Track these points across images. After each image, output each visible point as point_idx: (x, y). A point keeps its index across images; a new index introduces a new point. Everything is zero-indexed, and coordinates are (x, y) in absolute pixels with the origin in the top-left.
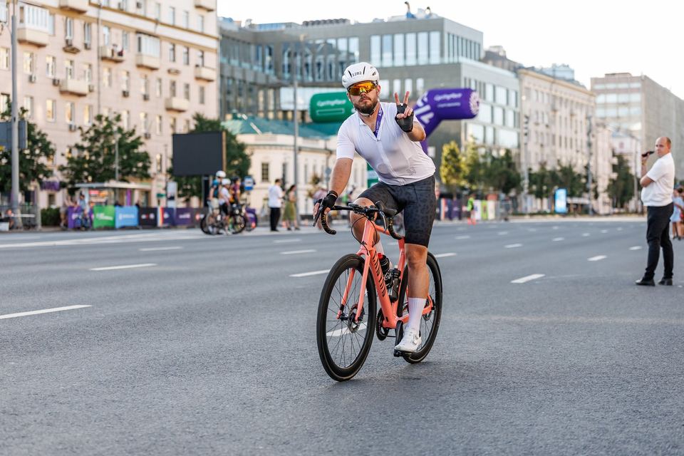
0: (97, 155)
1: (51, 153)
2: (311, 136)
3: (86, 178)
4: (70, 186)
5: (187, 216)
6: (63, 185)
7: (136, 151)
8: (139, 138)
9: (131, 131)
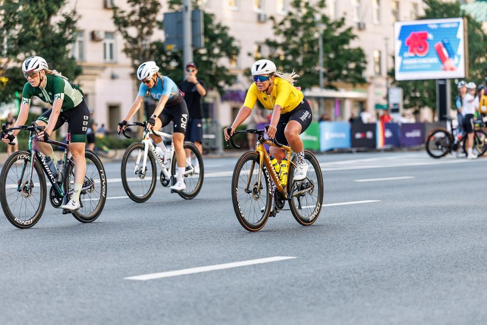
0: (295, 53)
1: (234, 52)
5: (416, 134)
7: (346, 47)
8: (350, 29)
9: (339, 20)
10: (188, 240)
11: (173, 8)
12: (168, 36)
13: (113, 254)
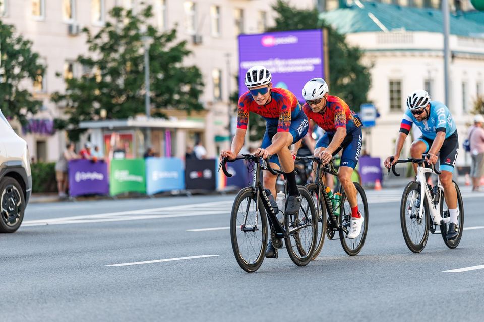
0: (115, 73)
1: (39, 72)
2: (472, 34)
3: (98, 112)
4: (71, 127)
6: (59, 125)
7: (178, 65)
8: (183, 44)
9: (169, 32)
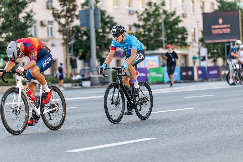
0: (149, 30)
5: (215, 72)
7: (176, 27)
8: (178, 17)
9: (172, 12)
10: (98, 131)
11: (84, 8)
12: (82, 23)
13: (58, 139)
